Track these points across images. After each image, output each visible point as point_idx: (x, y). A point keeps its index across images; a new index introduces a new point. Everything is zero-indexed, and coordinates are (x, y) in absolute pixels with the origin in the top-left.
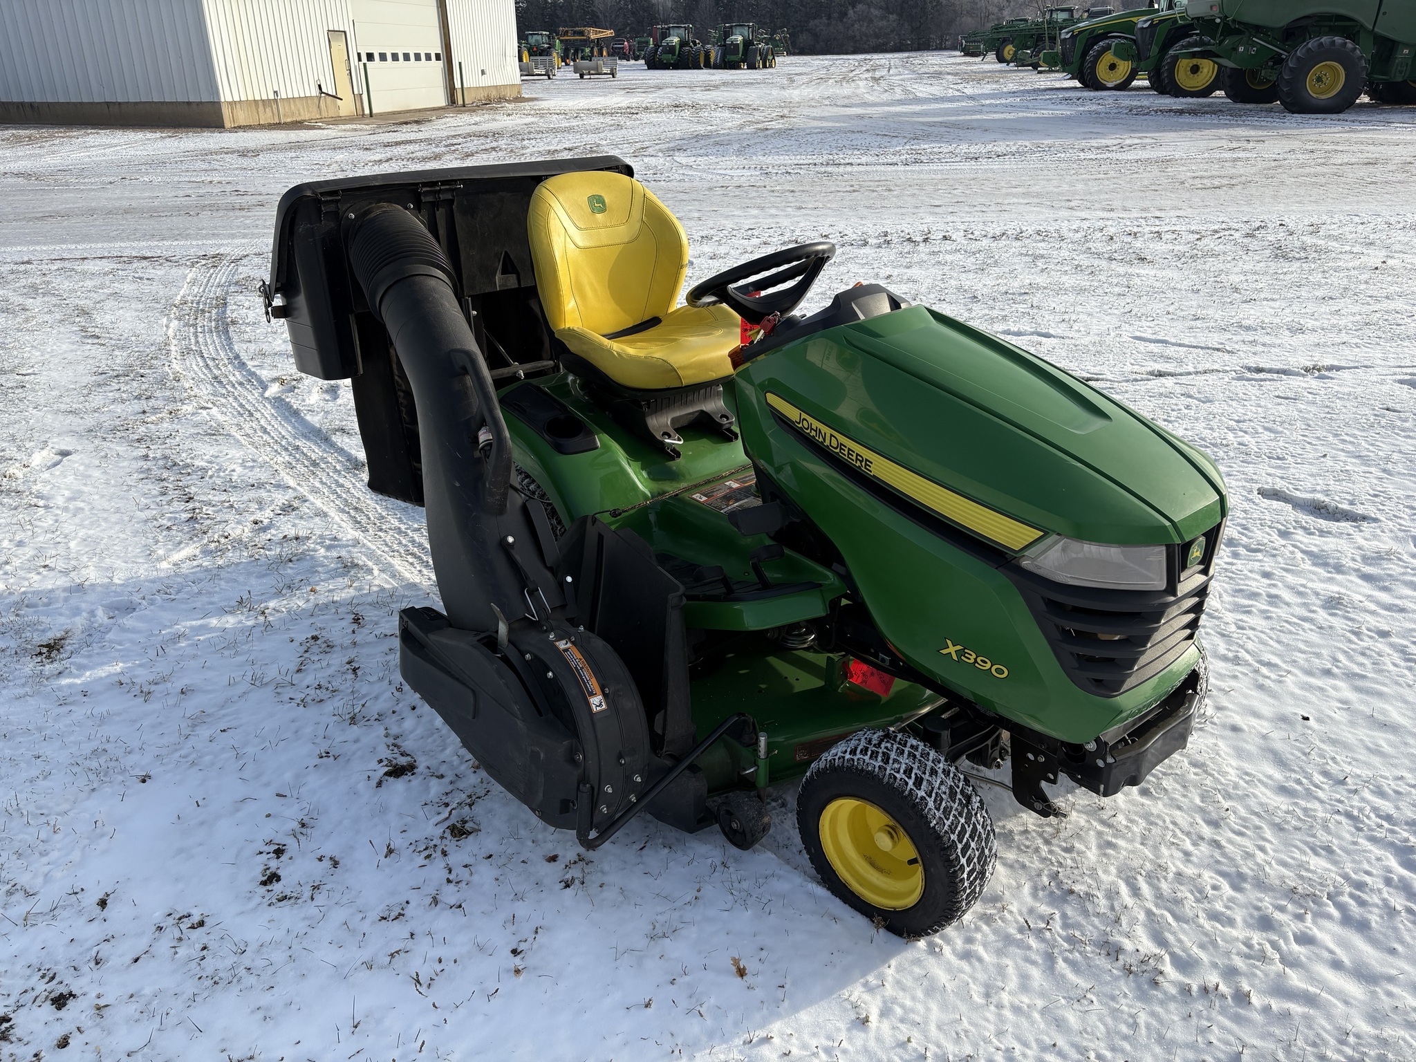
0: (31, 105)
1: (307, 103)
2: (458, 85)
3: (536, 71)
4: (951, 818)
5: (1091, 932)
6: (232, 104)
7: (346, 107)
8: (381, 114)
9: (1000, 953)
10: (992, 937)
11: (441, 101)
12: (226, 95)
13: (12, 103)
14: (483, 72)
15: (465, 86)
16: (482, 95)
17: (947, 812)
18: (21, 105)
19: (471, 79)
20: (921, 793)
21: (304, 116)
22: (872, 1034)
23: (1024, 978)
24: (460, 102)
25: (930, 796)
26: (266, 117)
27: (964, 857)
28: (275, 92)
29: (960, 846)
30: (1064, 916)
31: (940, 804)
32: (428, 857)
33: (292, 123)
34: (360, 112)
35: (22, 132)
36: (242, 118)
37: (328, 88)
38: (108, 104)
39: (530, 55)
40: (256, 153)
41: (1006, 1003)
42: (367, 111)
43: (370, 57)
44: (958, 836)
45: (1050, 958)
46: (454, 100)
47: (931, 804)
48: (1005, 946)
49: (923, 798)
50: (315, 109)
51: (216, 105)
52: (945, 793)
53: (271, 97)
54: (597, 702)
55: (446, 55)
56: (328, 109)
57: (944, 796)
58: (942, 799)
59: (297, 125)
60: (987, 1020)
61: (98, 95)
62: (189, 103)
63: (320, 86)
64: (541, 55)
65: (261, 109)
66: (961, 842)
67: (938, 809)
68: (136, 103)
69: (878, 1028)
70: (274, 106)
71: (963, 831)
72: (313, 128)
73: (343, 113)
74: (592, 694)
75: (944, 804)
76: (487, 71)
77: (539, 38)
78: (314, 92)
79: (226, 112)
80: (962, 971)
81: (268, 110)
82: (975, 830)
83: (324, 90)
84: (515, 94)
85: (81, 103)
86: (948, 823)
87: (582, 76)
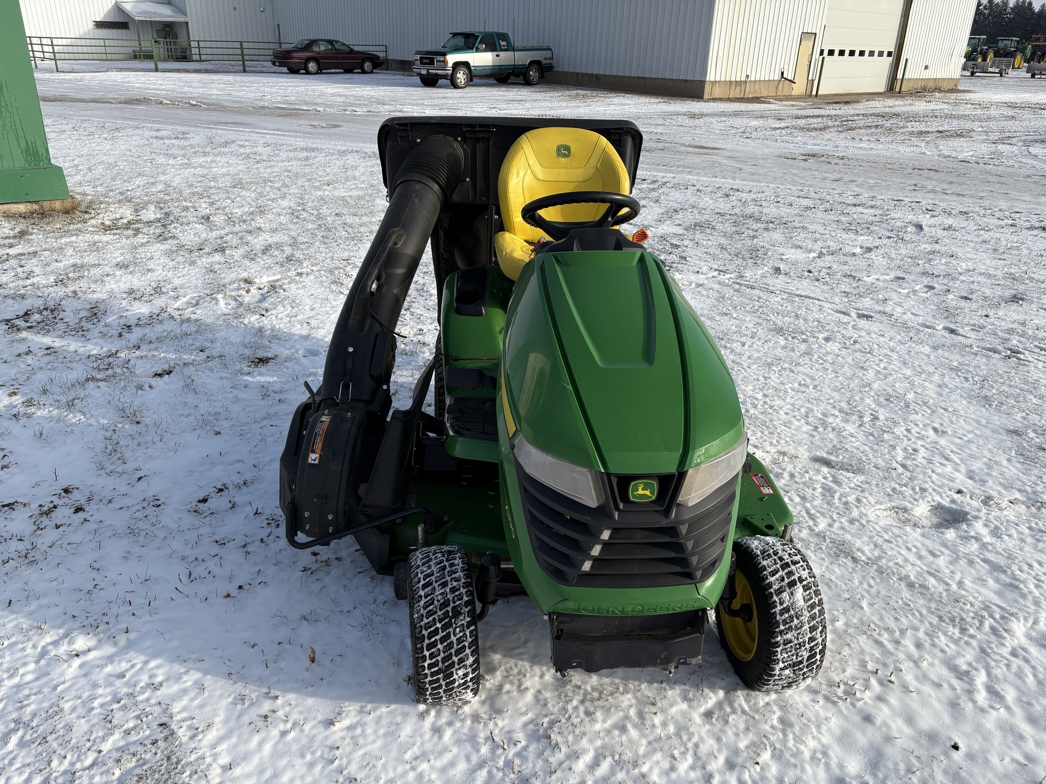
0: (597, 75)
1: (769, 87)
2: (899, 76)
3: (990, 70)
4: (431, 619)
5: (527, 768)
6: (714, 83)
7: (799, 88)
8: (825, 96)
9: (458, 742)
10: (466, 730)
11: (881, 87)
12: (711, 76)
13: (587, 74)
14: (926, 67)
15: (906, 77)
16: (919, 85)
17: (430, 614)
18: (591, 76)
19: (913, 72)
20: (422, 593)
21: (764, 93)
22: (327, 733)
23: (452, 764)
24: (897, 89)
25: (426, 597)
26: (735, 93)
27: (428, 650)
28: (747, 76)
29: (427, 641)
30: (525, 748)
31: (428, 606)
32: (269, 524)
33: (752, 98)
34: (808, 93)
35: (583, 92)
36: (717, 92)
37: (789, 75)
38: (639, 78)
39: (995, 56)
40: (702, 115)
41: (419, 770)
42: (814, 93)
43: (831, 53)
44: (429, 634)
45: (481, 765)
46: (893, 87)
47: (422, 603)
48: (465, 741)
49: (421, 596)
50: (773, 89)
51: (702, 83)
52: (438, 601)
53: (743, 79)
54: (313, 458)
55: (897, 55)
56: (784, 89)
57: (436, 602)
58: (432, 603)
59: (756, 100)
60: (395, 770)
61: (635, 72)
62: (686, 81)
63: (782, 73)
64: (1005, 56)
65: (733, 86)
66: (429, 638)
67: (425, 609)
68: (655, 79)
69: (335, 732)
70: (743, 86)
71: (436, 632)
72: (764, 102)
73: (794, 93)
74: (313, 452)
75: (431, 607)
76: (930, 67)
77: (1008, 43)
78: (777, 77)
79: (707, 88)
80: (421, 736)
81: (738, 88)
82: (448, 636)
83: (785, 76)
84: (951, 86)
85: (624, 77)
86: (426, 621)
87: (1033, 76)
